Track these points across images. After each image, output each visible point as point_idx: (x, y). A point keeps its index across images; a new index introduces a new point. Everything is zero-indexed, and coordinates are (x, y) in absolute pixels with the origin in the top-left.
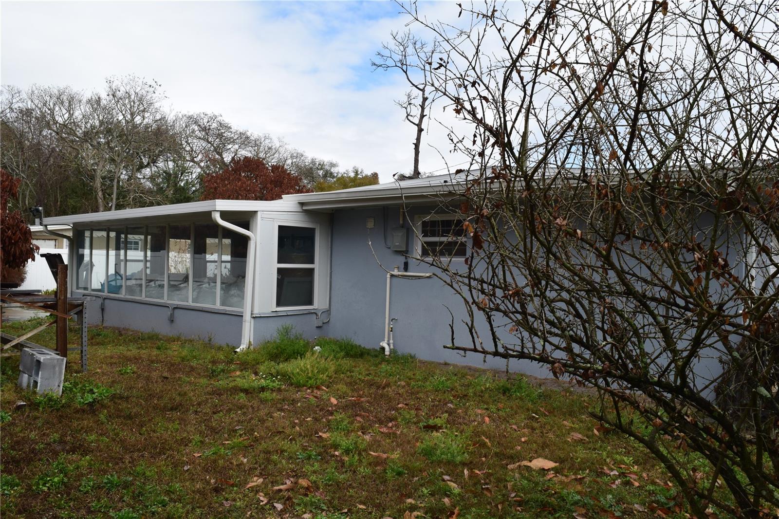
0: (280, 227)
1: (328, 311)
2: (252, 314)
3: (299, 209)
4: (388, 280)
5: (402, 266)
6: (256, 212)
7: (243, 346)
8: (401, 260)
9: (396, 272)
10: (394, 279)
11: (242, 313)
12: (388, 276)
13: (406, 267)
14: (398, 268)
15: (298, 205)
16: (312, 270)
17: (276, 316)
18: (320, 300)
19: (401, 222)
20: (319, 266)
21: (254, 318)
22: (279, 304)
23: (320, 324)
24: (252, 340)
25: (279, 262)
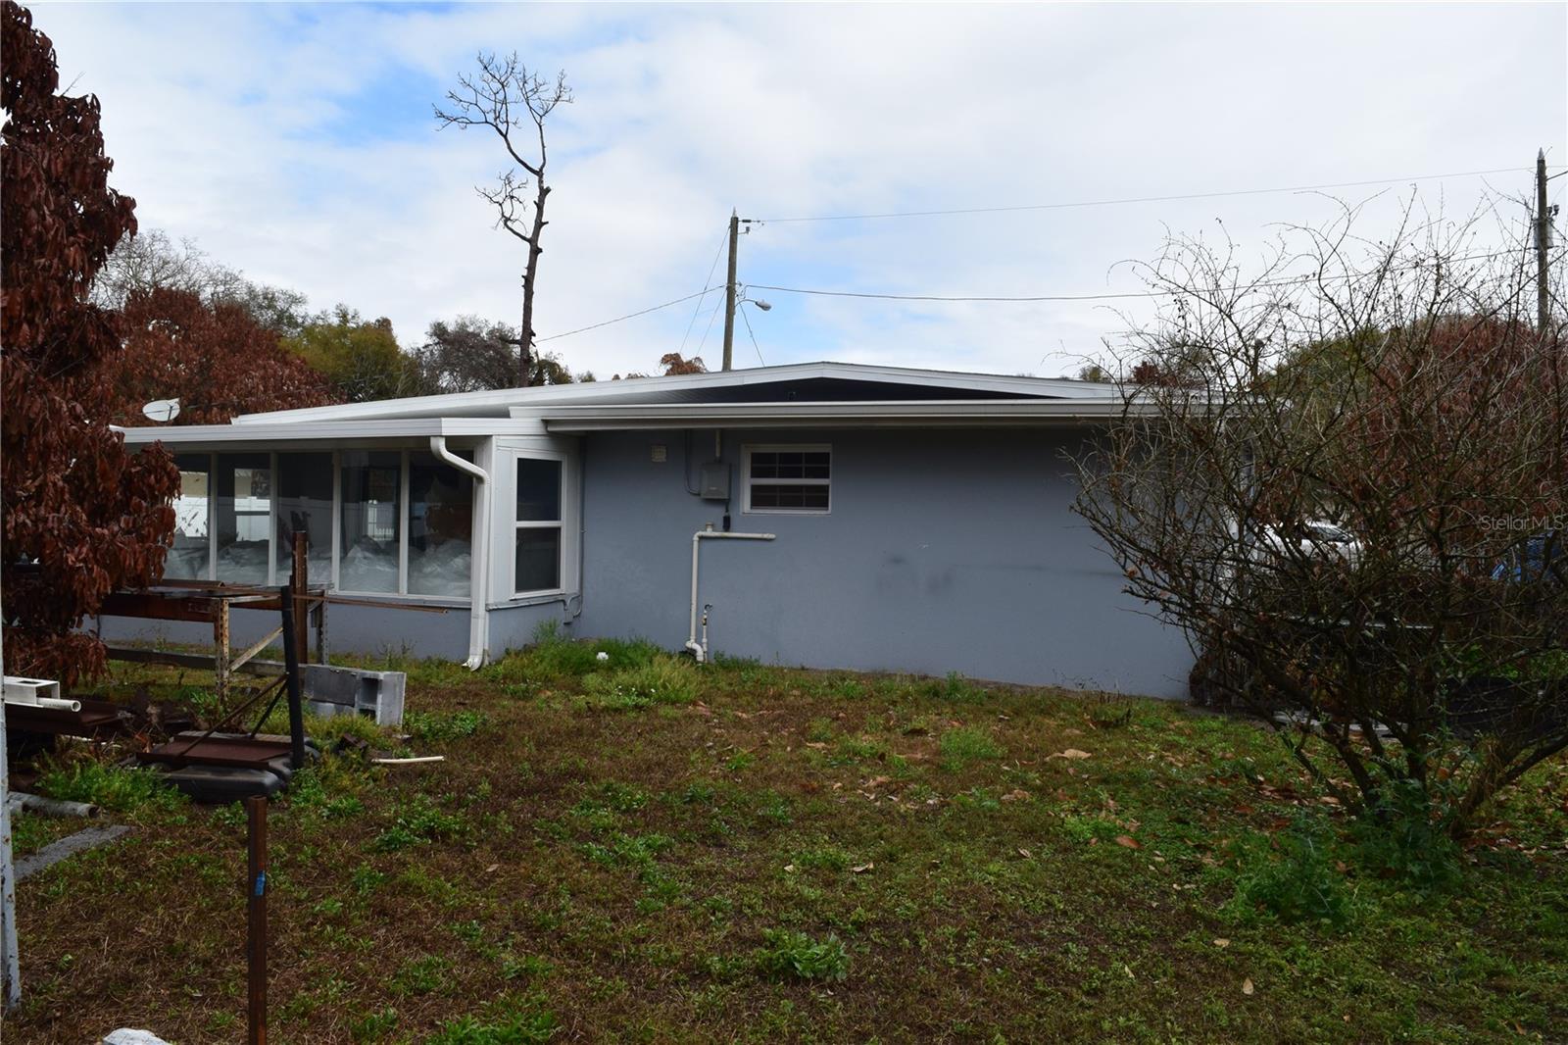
0: (520, 460)
1: (579, 598)
2: (487, 605)
3: (540, 430)
4: (696, 544)
5: (720, 523)
6: (489, 437)
7: (474, 661)
8: (718, 513)
9: (709, 532)
10: (707, 544)
11: (470, 604)
12: (696, 538)
13: (727, 524)
14: (712, 525)
15: (541, 425)
16: (557, 530)
17: (515, 608)
18: (568, 580)
19: (718, 455)
20: (566, 523)
21: (489, 611)
22: (519, 588)
23: (570, 619)
24: (486, 648)
25: (519, 519)
